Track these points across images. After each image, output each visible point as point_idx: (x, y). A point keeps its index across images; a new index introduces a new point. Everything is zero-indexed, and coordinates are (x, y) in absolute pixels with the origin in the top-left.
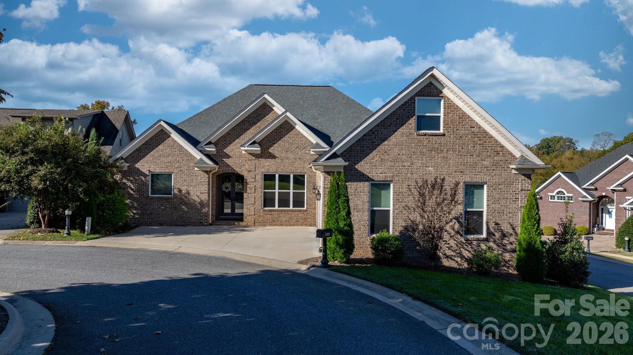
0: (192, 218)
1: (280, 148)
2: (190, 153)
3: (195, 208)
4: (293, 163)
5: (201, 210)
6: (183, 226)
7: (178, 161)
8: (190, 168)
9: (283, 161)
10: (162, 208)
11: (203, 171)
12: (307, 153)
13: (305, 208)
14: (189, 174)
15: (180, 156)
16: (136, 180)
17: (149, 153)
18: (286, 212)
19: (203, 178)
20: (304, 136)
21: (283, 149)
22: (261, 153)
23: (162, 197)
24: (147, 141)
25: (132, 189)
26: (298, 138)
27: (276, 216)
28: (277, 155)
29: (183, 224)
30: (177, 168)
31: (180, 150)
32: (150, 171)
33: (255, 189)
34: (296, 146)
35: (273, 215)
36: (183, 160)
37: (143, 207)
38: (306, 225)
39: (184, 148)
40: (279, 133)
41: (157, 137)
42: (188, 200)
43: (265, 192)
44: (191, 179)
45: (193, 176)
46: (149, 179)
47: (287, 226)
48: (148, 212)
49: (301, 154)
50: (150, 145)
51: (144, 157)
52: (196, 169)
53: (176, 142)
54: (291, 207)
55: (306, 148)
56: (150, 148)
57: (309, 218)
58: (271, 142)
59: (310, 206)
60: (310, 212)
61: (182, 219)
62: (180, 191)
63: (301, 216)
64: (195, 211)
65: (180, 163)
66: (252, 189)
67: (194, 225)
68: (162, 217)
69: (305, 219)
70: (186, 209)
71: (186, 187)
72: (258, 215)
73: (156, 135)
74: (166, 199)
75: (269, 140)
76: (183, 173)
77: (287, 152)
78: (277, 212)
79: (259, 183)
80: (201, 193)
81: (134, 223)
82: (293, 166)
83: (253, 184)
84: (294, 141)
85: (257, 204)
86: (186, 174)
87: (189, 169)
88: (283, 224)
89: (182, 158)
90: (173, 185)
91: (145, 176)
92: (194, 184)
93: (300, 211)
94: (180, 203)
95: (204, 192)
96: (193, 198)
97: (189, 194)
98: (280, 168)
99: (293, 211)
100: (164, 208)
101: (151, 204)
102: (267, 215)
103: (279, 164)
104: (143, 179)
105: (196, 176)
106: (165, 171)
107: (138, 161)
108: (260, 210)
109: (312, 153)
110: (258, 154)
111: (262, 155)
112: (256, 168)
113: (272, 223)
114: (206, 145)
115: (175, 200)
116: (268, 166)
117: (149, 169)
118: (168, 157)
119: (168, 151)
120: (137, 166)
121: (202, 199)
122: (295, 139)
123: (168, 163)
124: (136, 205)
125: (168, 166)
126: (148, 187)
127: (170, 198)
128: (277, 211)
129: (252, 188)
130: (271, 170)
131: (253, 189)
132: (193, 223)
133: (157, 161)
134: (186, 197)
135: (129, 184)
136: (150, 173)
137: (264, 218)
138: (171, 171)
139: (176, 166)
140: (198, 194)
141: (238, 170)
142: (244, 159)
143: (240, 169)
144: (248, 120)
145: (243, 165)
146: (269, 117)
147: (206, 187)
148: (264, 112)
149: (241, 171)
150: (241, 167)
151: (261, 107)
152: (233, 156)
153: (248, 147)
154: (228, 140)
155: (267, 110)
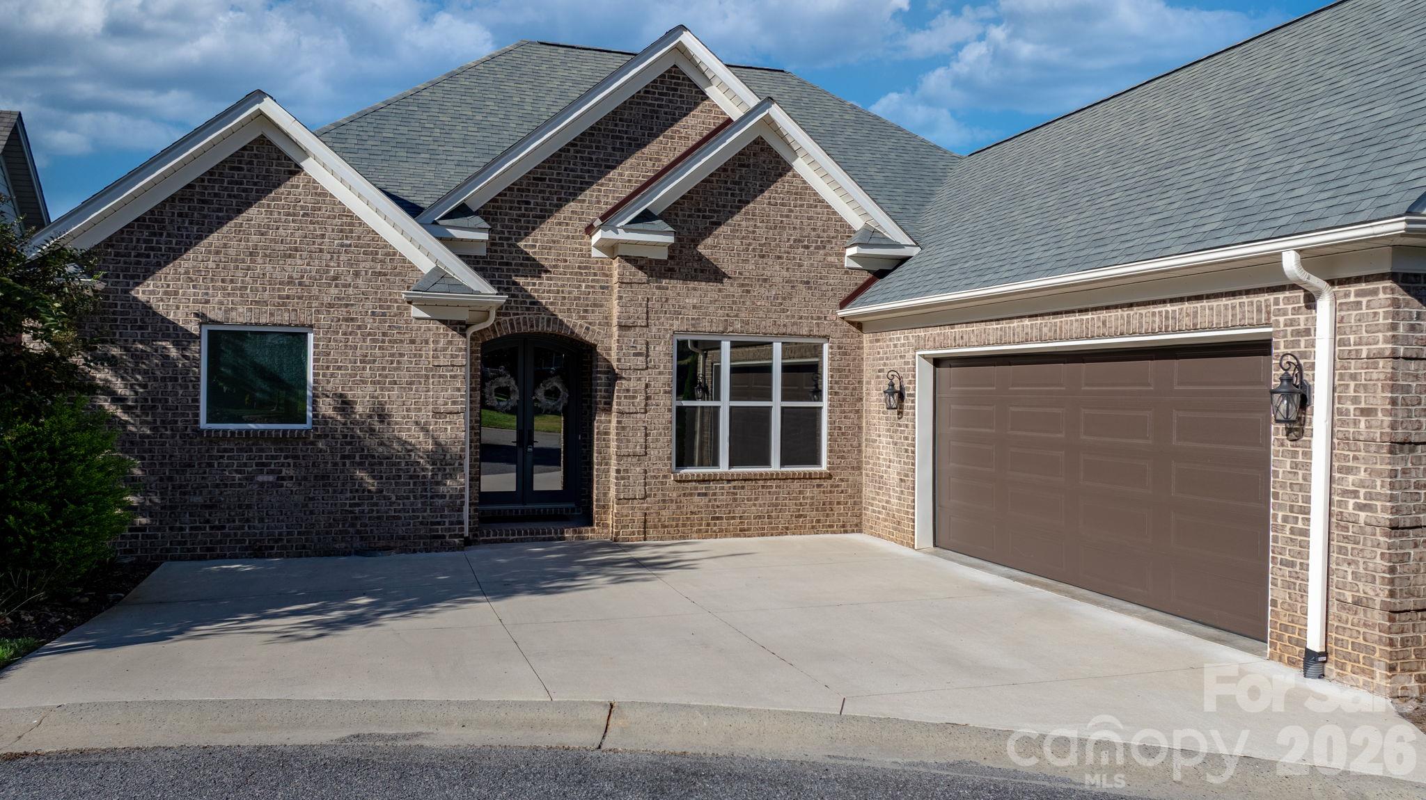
0: (400, 518)
1: (738, 242)
2: (387, 245)
3: (411, 477)
4: (784, 299)
5: (438, 483)
6: (359, 553)
7: (335, 278)
8: (389, 308)
9: (748, 291)
10: (260, 478)
11: (443, 322)
12: (831, 265)
13: (824, 466)
14: (384, 334)
15: (343, 257)
16: (138, 357)
17: (200, 238)
18: (761, 483)
19: (445, 349)
20: (823, 201)
21: (750, 244)
22: (671, 257)
23: (262, 432)
24: (189, 186)
25: (117, 400)
26: (802, 206)
27: (723, 499)
28: (727, 267)
29: (357, 544)
30: (331, 305)
31: (341, 231)
32: (203, 318)
33: (647, 398)
34: (796, 235)
35: (714, 494)
36: (357, 274)
37: (170, 479)
38: (830, 529)
39: (361, 224)
40: (735, 183)
41: (240, 169)
42: (382, 444)
43: (680, 410)
44: (392, 355)
45: (402, 341)
46: (201, 351)
47: (763, 535)
48: (198, 499)
49: (812, 265)
50: (204, 202)
51: (175, 253)
52: (416, 312)
53: (325, 194)
54: (775, 466)
55: (828, 246)
56: (205, 216)
57: (839, 503)
58: (704, 217)
59: (843, 457)
60: (842, 480)
61: (353, 525)
62: (345, 405)
63: (812, 498)
64: (412, 491)
65: (345, 286)
66: (634, 397)
67: (404, 550)
68: (261, 520)
69: (826, 508)
70: (371, 483)
71: (370, 388)
72: (659, 497)
73: (235, 162)
74: (281, 440)
75: (699, 210)
76: (359, 327)
77: (763, 257)
78: (726, 485)
79: (660, 373)
80: (437, 414)
81: (130, 551)
82: (783, 311)
83: (639, 379)
84: (787, 216)
85: (653, 453)
86: (369, 334)
87: (384, 314)
88: (749, 529)
89: (351, 266)
90: (310, 378)
91: (182, 338)
92: (404, 377)
93: (809, 477)
94: (343, 457)
95: (450, 407)
96: (404, 435)
97: (383, 417)
98: (737, 316)
99: (785, 478)
100: (271, 478)
101: (210, 465)
102: (691, 495)
103: (734, 303)
104: (174, 352)
105: (413, 342)
106: (277, 319)
107: (148, 273)
108: (665, 477)
109: (848, 263)
110: (658, 262)
111: (671, 264)
112: (652, 315)
113: (708, 525)
114: (449, 216)
115: (320, 445)
116: (694, 307)
117: (199, 307)
118: (289, 261)
119: (290, 232)
120: (141, 296)
121: (442, 438)
122: (791, 211)
123: (289, 283)
124: (137, 472)
125: (288, 297)
126: (196, 387)
127: (300, 437)
128: (729, 481)
129: (635, 391)
130: (705, 325)
131: (640, 398)
132: (403, 538)
133: (240, 273)
134: (372, 430)
135: (102, 375)
136: (205, 329)
137: (679, 508)
138: (304, 318)
139: (327, 300)
140: (425, 415)
141: (574, 322)
142: (598, 281)
143: (584, 318)
144: (612, 131)
145: (595, 305)
146: (693, 125)
147: (459, 390)
148: (671, 101)
149: (587, 329)
150: (586, 311)
151: (662, 82)
152: (555, 266)
153: (627, 230)
154: (537, 204)
155: (681, 96)
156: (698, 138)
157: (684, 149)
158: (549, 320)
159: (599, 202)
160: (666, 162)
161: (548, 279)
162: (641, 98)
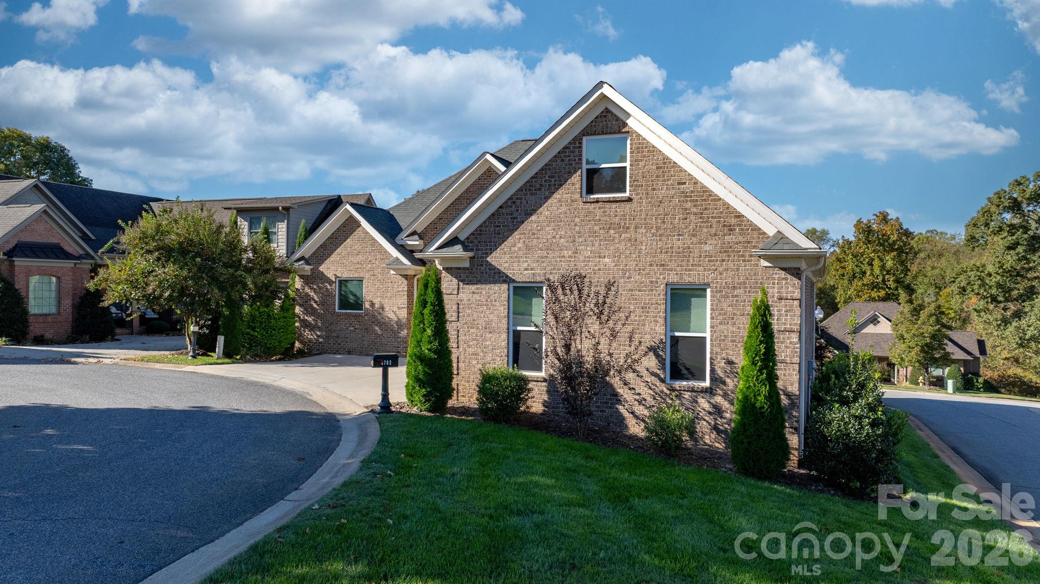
0: (388, 345)
2: (384, 250)
3: (391, 330)
5: (399, 333)
7: (370, 261)
10: (350, 328)
11: (400, 275)
14: (383, 280)
15: (372, 254)
16: (320, 288)
17: (335, 250)
19: (401, 285)
23: (351, 313)
24: (333, 234)
25: (316, 302)
30: (369, 271)
31: (371, 245)
32: (336, 277)
36: (376, 259)
37: (328, 327)
39: (377, 242)
42: (383, 318)
44: (386, 287)
45: (388, 282)
46: (336, 287)
48: (334, 335)
50: (336, 238)
51: (329, 255)
52: (392, 272)
53: (366, 234)
56: (337, 243)
61: (375, 346)
62: (372, 304)
64: (391, 335)
65: (373, 264)
68: (350, 342)
70: (379, 332)
71: (379, 299)
73: (344, 225)
74: (356, 316)
76: (377, 278)
81: (318, 350)
86: (379, 280)
87: (383, 273)
89: (374, 256)
90: (364, 295)
91: (331, 282)
92: (389, 295)
94: (372, 322)
95: (403, 306)
96: (389, 315)
97: (383, 309)
100: (353, 329)
101: (338, 324)
104: (329, 287)
105: (392, 282)
106: (355, 276)
107: (323, 262)
114: (407, 236)
115: (366, 318)
117: (335, 273)
118: (358, 256)
119: (358, 246)
120: (321, 270)
121: (400, 317)
123: (358, 264)
124: (320, 325)
125: (357, 268)
126: (335, 298)
127: (360, 315)
133: (345, 261)
134: (380, 313)
135: (312, 294)
136: (337, 279)
138: (362, 275)
139: (368, 269)
140: (395, 309)
147: (404, 299)
151: (485, 174)
155: (492, 179)
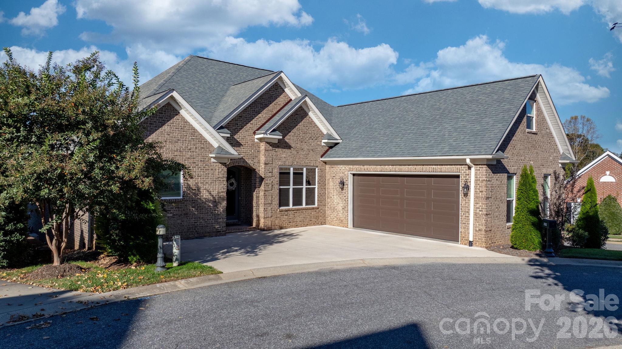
0: (208, 226)
1: (295, 138)
2: (204, 139)
3: (211, 213)
4: (307, 155)
5: (219, 215)
6: (197, 238)
7: (190, 149)
8: (205, 159)
9: (298, 153)
10: (168, 215)
11: (221, 163)
12: (318, 145)
13: (316, 205)
14: (204, 167)
15: (192, 142)
18: (301, 211)
19: (221, 172)
20: (316, 125)
21: (298, 138)
22: (278, 142)
23: (169, 200)
26: (311, 127)
27: (292, 216)
28: (293, 145)
29: (196, 235)
30: (189, 158)
31: (192, 134)
33: (272, 186)
34: (310, 135)
35: (289, 215)
36: (196, 148)
38: (318, 224)
39: (197, 132)
40: (295, 120)
41: (162, 113)
42: (203, 202)
43: (280, 190)
44: (206, 174)
45: (209, 170)
47: (301, 227)
49: (314, 145)
50: (151, 124)
52: (213, 160)
53: (187, 122)
54: (304, 206)
55: (318, 139)
56: (151, 129)
57: (320, 216)
58: (287, 130)
59: (321, 202)
60: (321, 209)
61: (195, 229)
63: (314, 215)
64: (211, 217)
65: (193, 152)
66: (269, 186)
67: (210, 236)
69: (317, 218)
70: (200, 215)
72: (275, 217)
74: (174, 202)
75: (285, 128)
76: (197, 165)
77: (302, 142)
78: (292, 212)
79: (276, 178)
82: (307, 159)
83: (270, 180)
84: (308, 130)
85: (273, 203)
86: (200, 167)
87: (204, 161)
88: (298, 225)
89: (194, 145)
90: (181, 181)
92: (209, 181)
93: (313, 208)
94: (192, 207)
95: (222, 190)
98: (295, 160)
99: (307, 209)
100: (171, 215)
102: (283, 215)
103: (294, 156)
105: (212, 170)
108: (277, 210)
109: (323, 144)
110: (275, 144)
111: (278, 144)
112: (273, 160)
113: (288, 224)
115: (186, 204)
116: (284, 158)
118: (176, 144)
119: (177, 134)
122: (309, 128)
123: (177, 151)
125: (176, 156)
127: (179, 201)
129: (269, 184)
130: (287, 163)
131: (270, 186)
132: (209, 233)
134: (200, 198)
137: (280, 219)
139: (188, 156)
140: (215, 193)
141: (250, 162)
142: (256, 149)
143: (253, 161)
144: (260, 102)
145: (256, 157)
146: (281, 100)
147: (225, 185)
148: (276, 93)
149: (254, 164)
150: (253, 159)
151: (273, 87)
152: (245, 145)
153: (270, 135)
154: (240, 125)
155: (278, 92)
156: (283, 105)
157: (279, 108)
158: (243, 162)
159: (257, 124)
160: (274, 112)
161: (243, 148)
162: (268, 92)
